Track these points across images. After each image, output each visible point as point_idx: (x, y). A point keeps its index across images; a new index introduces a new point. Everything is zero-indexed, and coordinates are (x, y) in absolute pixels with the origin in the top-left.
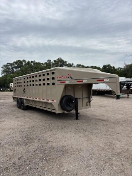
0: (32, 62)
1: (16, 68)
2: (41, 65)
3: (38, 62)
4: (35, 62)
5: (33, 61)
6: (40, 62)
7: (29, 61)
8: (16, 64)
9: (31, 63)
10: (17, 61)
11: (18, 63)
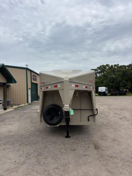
0: (115, 65)
1: (99, 73)
2: (126, 68)
3: (123, 65)
4: (119, 65)
5: (117, 64)
6: (125, 65)
7: (112, 66)
8: (100, 69)
9: (115, 67)
10: (101, 66)
11: (101, 68)
